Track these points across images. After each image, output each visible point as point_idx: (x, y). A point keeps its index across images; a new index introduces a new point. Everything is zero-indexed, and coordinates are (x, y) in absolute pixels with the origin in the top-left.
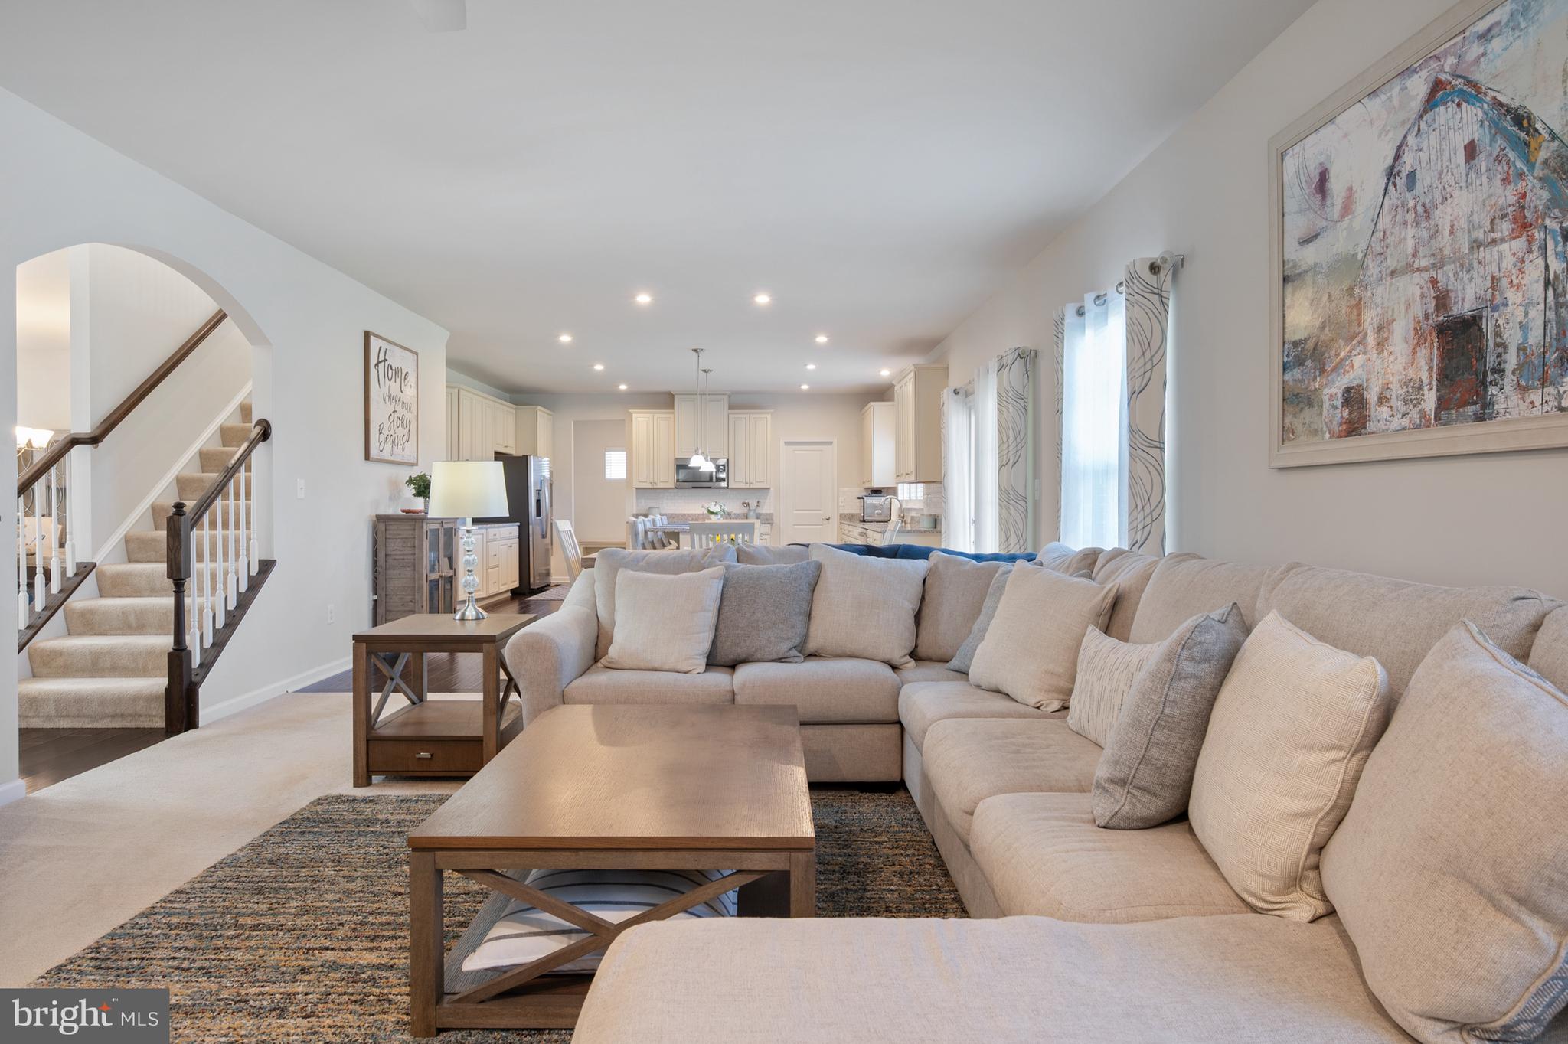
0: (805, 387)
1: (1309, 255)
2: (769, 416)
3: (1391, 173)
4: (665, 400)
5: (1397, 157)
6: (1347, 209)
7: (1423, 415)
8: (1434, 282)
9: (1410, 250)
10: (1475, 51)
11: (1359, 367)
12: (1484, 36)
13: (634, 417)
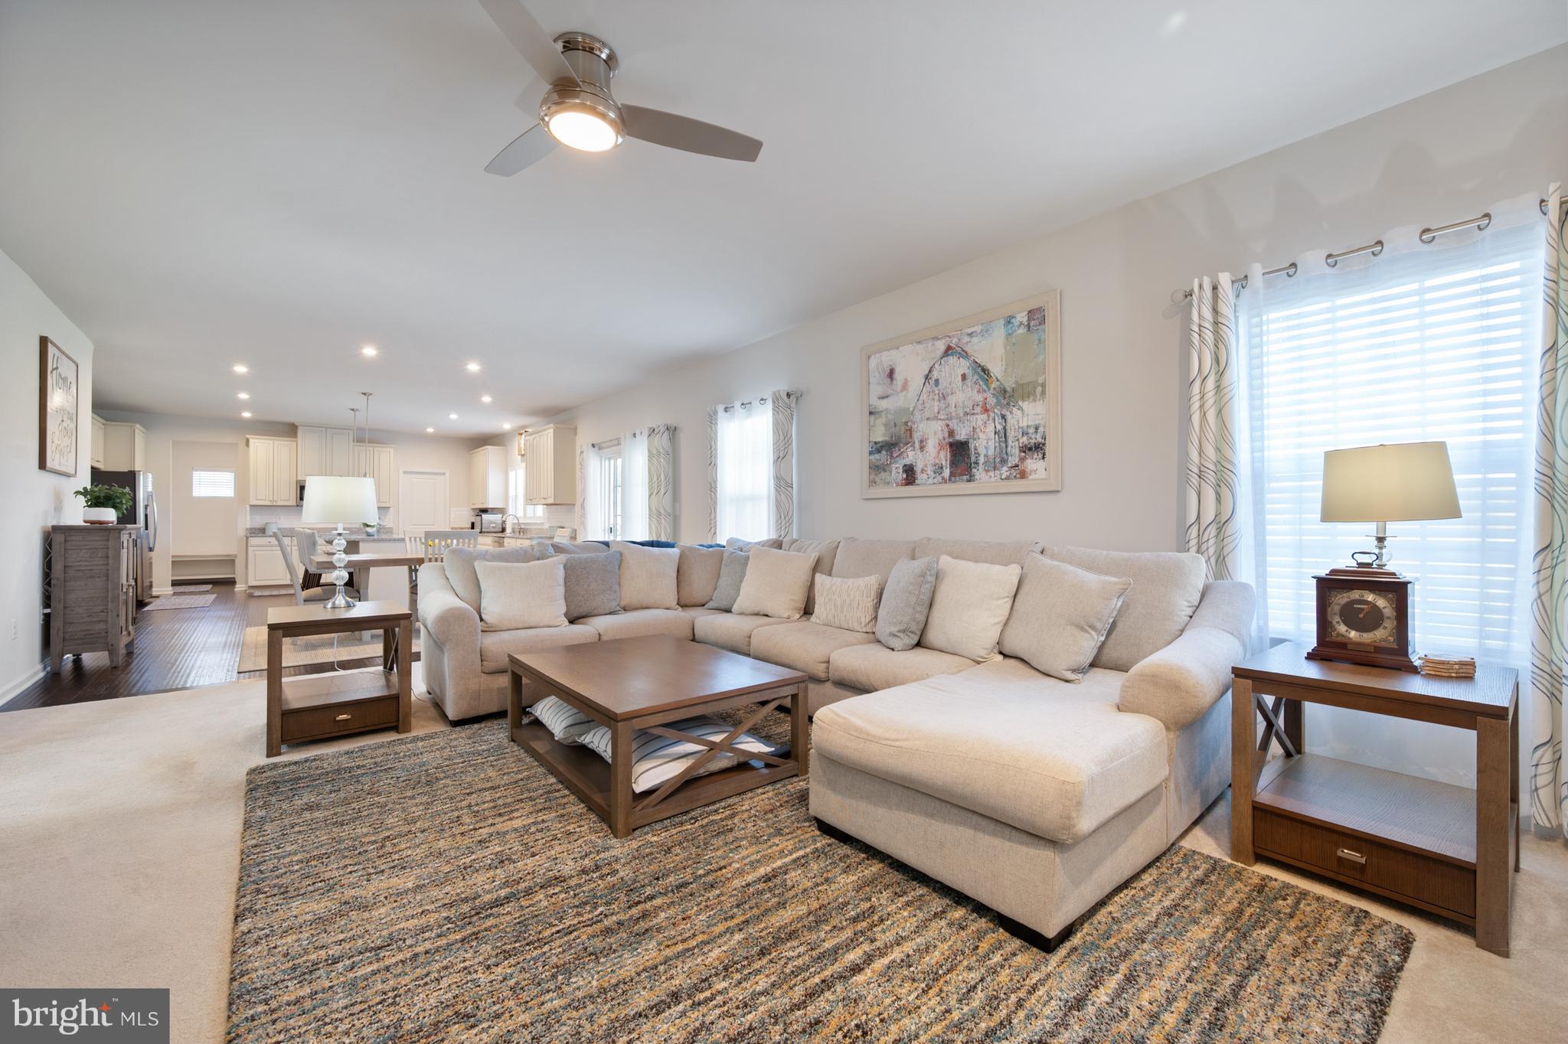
0: (430, 430)
1: (883, 404)
2: (392, 450)
3: (927, 377)
4: (290, 430)
5: (930, 371)
6: (905, 387)
7: (943, 478)
8: (948, 426)
9: (936, 411)
10: (966, 339)
11: (911, 456)
12: (970, 335)
13: (252, 441)
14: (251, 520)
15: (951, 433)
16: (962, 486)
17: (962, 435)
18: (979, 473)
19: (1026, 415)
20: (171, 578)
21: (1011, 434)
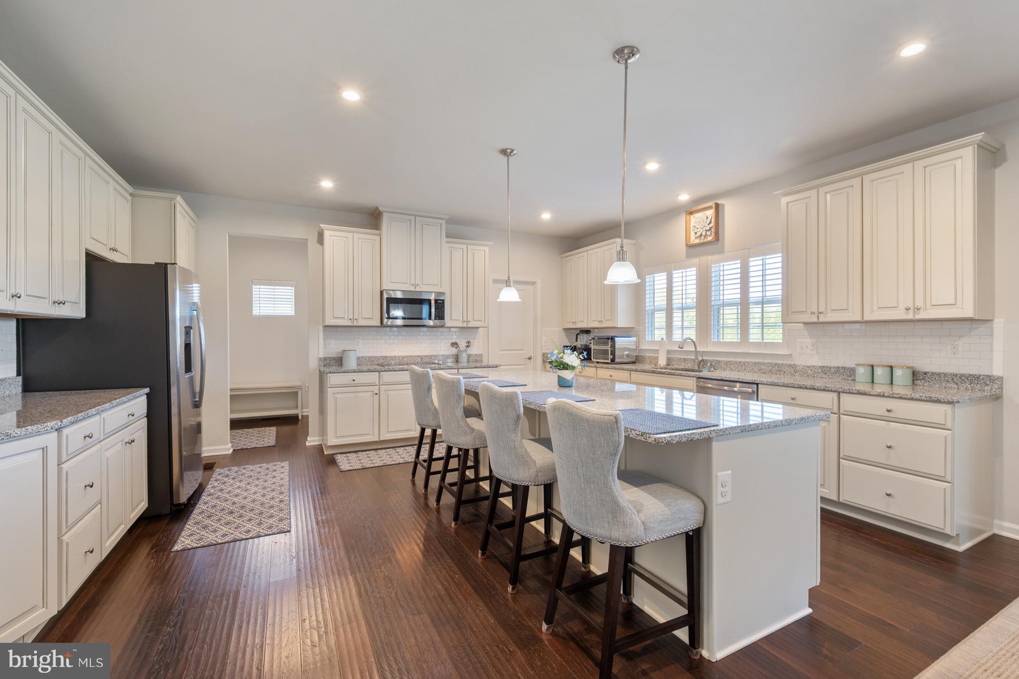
2: (487, 249)
13: (327, 234)
14: (325, 344)
20: (230, 416)
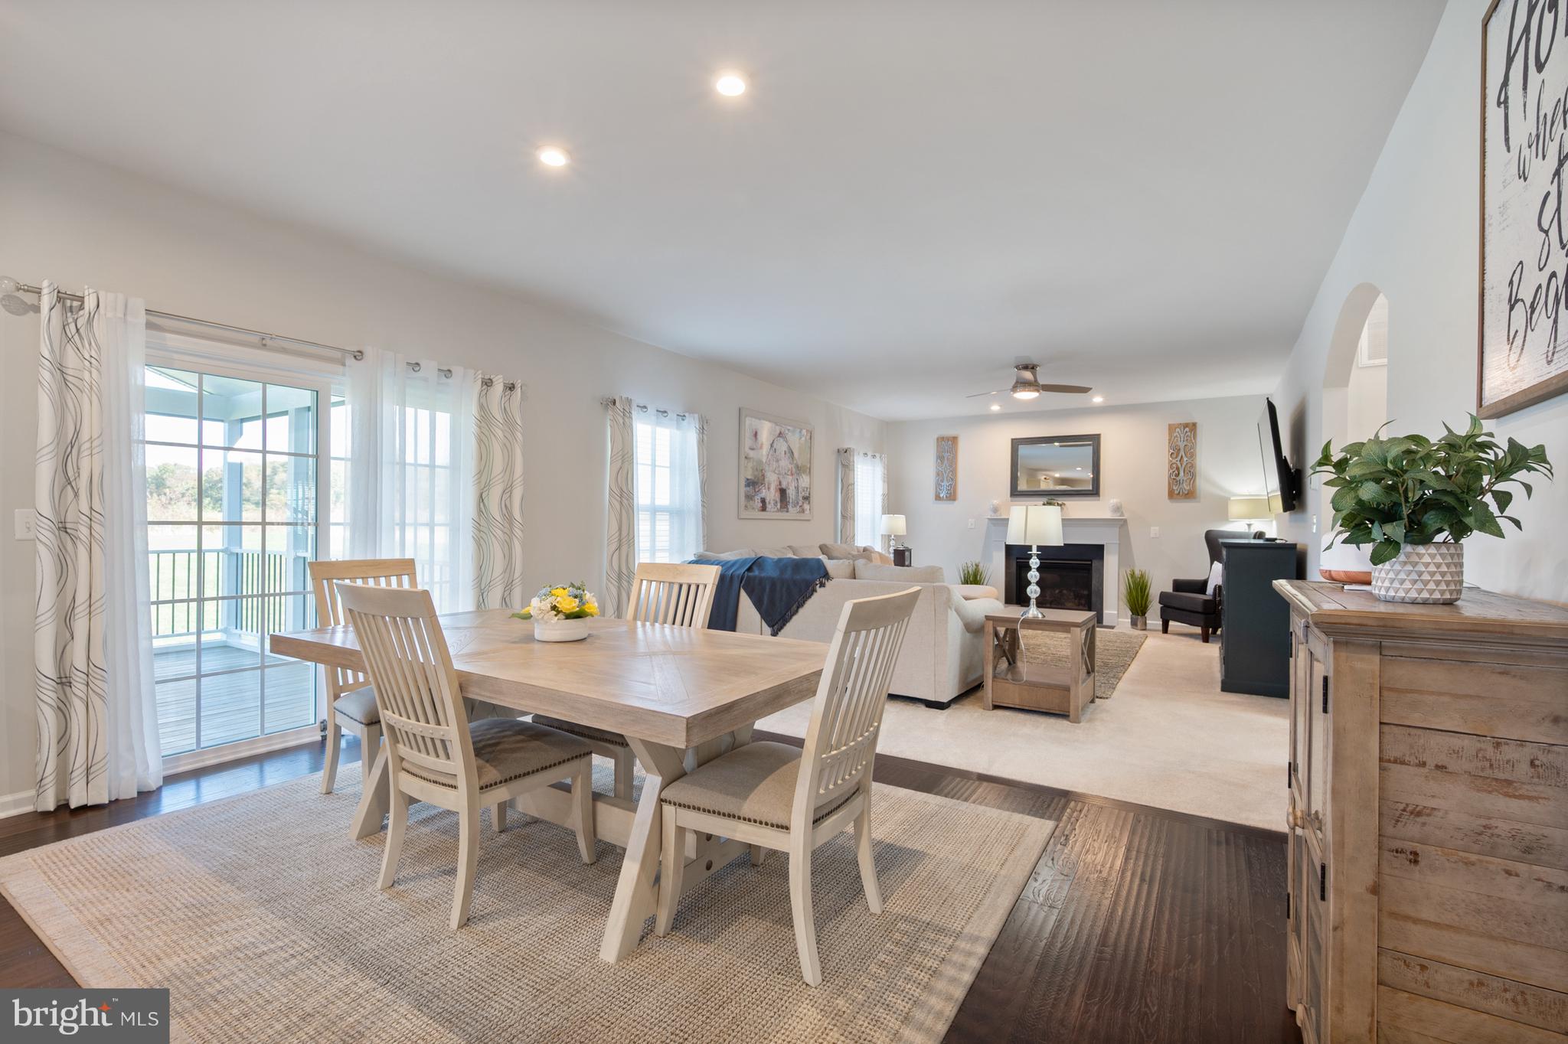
6: (762, 447)
7: (777, 509)
9: (775, 468)
10: (787, 432)
11: (764, 493)
12: (789, 430)
15: (780, 483)
16: (784, 515)
17: (784, 486)
18: (790, 507)
19: (804, 481)
21: (800, 490)
